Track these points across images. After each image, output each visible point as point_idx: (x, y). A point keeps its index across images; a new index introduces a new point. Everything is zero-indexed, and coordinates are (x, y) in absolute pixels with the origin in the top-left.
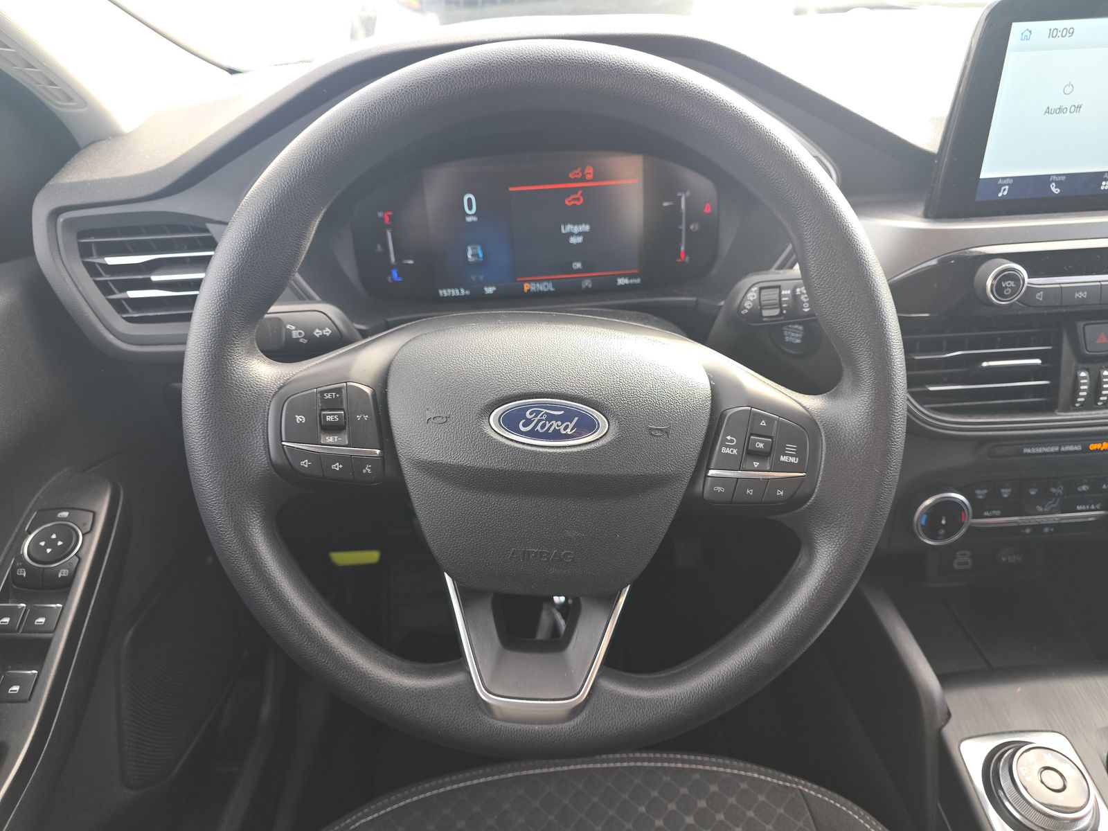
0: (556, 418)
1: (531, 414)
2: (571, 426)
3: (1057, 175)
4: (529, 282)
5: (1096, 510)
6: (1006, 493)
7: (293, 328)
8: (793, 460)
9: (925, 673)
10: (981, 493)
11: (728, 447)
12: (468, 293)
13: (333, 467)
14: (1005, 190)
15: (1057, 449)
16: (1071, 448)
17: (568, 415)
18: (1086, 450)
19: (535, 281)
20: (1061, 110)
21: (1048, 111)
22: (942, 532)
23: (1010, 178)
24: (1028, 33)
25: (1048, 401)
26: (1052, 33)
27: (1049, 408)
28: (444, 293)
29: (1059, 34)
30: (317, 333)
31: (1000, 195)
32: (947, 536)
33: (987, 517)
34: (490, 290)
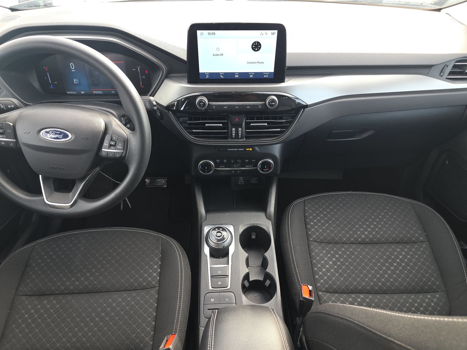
0: (58, 134)
1: (51, 132)
2: (61, 136)
3: (222, 73)
4: (95, 91)
5: (251, 167)
6: (225, 161)
7: (1, 105)
8: (120, 147)
9: (202, 210)
10: (218, 161)
11: (106, 143)
12: (76, 93)
13: (2, 143)
14: (207, 76)
15: (237, 149)
16: (241, 149)
17: (61, 133)
18: (245, 150)
19: (97, 91)
20: (217, 55)
21: (214, 55)
22: (206, 171)
23: (208, 73)
24: (202, 33)
25: (226, 136)
26: (209, 34)
27: (226, 138)
28: (68, 93)
29: (211, 34)
30: (9, 106)
31: (207, 77)
32: (208, 172)
33: (221, 168)
34: (83, 93)
